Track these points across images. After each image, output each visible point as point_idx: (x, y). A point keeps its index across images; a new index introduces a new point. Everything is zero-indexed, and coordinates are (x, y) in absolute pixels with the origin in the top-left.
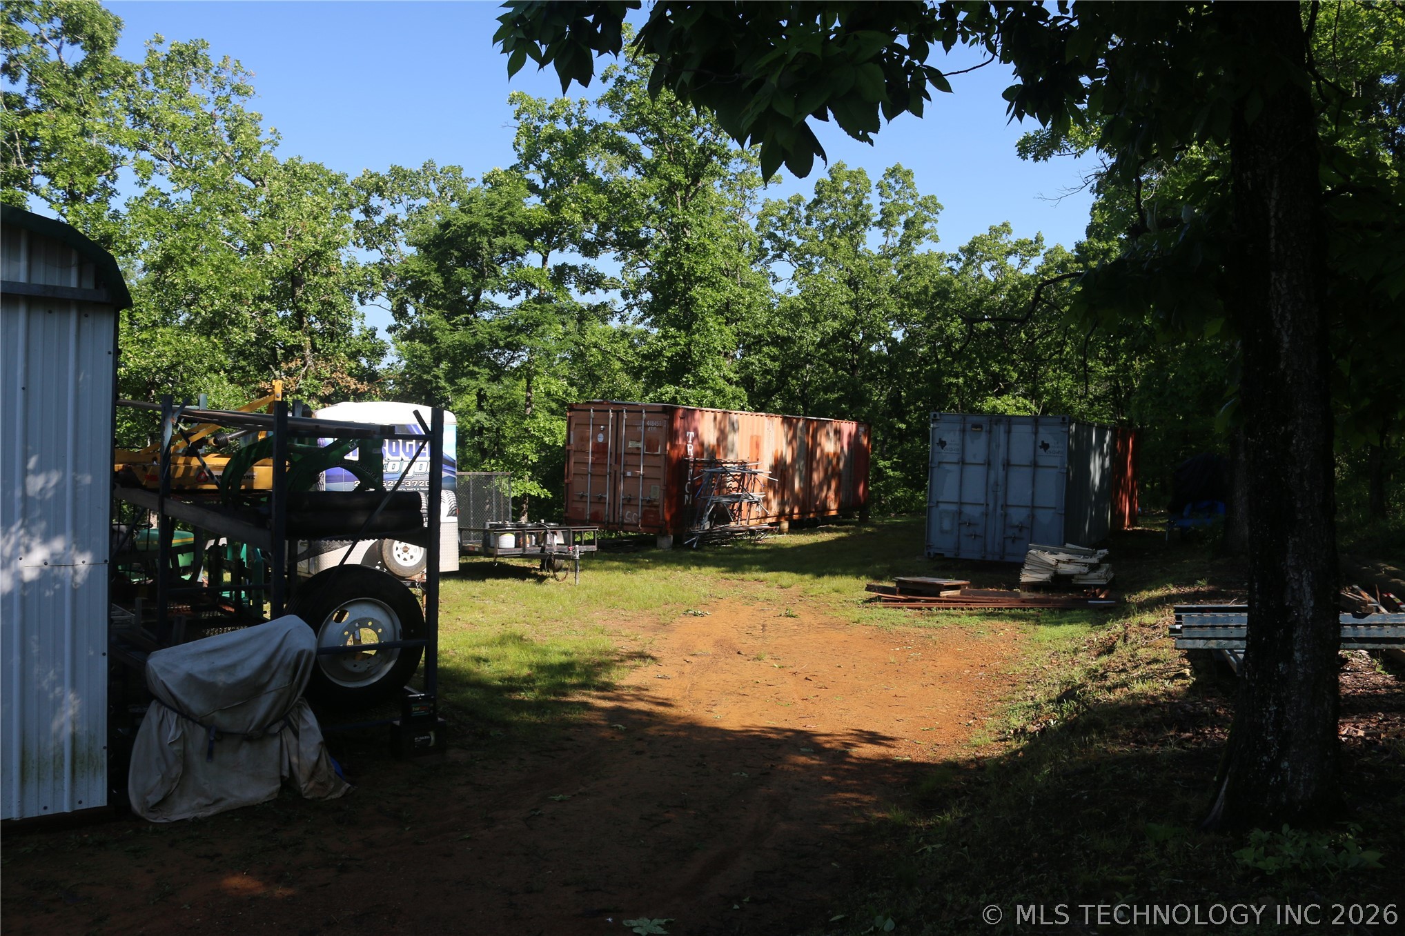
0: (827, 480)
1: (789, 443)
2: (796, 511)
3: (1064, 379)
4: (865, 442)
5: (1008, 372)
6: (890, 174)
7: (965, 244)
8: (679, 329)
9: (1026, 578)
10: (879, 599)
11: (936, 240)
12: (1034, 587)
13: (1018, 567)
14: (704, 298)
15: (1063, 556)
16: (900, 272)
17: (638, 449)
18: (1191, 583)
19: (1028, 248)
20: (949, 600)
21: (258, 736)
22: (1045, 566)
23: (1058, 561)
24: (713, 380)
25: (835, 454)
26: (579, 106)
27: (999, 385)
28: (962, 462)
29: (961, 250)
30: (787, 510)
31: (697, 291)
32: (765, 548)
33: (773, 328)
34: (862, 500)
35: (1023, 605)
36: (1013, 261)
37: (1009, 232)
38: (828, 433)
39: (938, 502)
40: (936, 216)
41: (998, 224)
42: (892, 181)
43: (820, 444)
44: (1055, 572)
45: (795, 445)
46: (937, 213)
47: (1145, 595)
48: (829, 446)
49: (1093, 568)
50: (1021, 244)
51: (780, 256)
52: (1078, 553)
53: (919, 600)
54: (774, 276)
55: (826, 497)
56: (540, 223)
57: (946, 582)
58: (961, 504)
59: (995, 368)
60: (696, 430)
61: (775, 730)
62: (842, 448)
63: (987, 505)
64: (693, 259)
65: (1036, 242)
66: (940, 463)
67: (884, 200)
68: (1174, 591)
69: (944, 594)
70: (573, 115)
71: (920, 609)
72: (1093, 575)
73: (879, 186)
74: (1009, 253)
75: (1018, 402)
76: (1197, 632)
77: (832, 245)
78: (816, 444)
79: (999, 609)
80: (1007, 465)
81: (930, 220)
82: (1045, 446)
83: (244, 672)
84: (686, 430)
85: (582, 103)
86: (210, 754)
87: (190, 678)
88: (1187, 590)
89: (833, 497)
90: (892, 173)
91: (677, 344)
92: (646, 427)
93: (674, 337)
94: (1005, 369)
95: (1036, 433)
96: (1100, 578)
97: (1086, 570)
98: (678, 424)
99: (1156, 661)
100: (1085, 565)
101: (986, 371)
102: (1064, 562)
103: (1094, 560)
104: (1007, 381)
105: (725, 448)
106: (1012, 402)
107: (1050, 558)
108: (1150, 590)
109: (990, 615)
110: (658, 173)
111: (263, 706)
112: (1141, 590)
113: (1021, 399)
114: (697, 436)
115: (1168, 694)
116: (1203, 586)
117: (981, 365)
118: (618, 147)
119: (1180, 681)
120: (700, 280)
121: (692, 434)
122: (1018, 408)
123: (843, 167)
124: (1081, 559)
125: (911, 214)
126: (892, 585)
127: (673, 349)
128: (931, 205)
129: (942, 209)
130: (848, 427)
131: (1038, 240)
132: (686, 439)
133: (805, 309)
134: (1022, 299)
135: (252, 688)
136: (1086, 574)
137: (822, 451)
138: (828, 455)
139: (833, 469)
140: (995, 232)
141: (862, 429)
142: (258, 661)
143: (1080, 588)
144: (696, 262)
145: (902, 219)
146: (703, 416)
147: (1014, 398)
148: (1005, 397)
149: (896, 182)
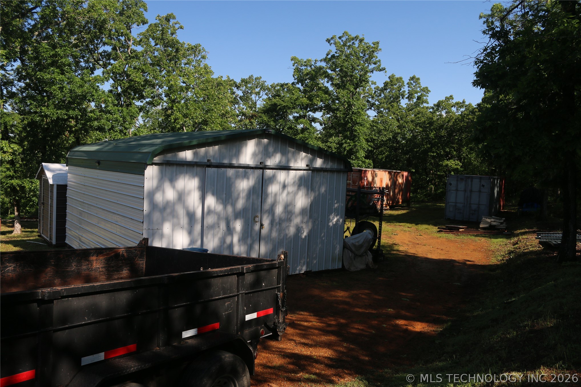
0: (399, 192)
1: (390, 180)
2: (391, 203)
3: (472, 154)
4: (410, 179)
5: (452, 151)
6: (411, 79)
7: (436, 103)
8: (350, 140)
9: (481, 226)
10: (442, 231)
11: (428, 103)
12: (483, 228)
13: (479, 223)
14: (359, 130)
15: (492, 220)
16: (415, 116)
17: (350, 183)
18: (532, 228)
19: (459, 105)
20: (462, 232)
21: (361, 256)
22: (487, 223)
23: (491, 221)
24: (361, 158)
25: (402, 183)
26: (315, 62)
27: (448, 156)
28: (457, 190)
29: (434, 105)
30: (389, 202)
31: (357, 127)
32: (388, 215)
33: (372, 136)
34: (408, 198)
35: (485, 233)
36: (454, 109)
37: (453, 99)
38: (400, 176)
39: (449, 202)
40: (427, 94)
41: (448, 96)
42: (412, 82)
43: (398, 180)
44: (490, 224)
45: (391, 180)
46: (428, 93)
47: (519, 231)
48: (400, 181)
49: (502, 223)
50: (457, 104)
51: (371, 108)
52: (497, 219)
53: (454, 232)
54: (368, 115)
55: (399, 198)
56: (306, 104)
57: (461, 227)
58: (456, 203)
59: (448, 150)
60: (367, 177)
61: (446, 259)
62: (404, 181)
63: (464, 203)
64: (356, 117)
65: (463, 103)
66: (450, 190)
67: (410, 89)
68: (527, 230)
69: (461, 230)
70: (312, 65)
71: (455, 234)
72: (501, 225)
73: (408, 84)
74: (452, 107)
75: (456, 163)
76: (544, 238)
77: (391, 106)
78: (397, 180)
79: (478, 234)
80: (471, 191)
81: (426, 96)
82: (483, 186)
83: (360, 243)
84: (365, 177)
85: (316, 61)
86: (354, 259)
87: (353, 243)
88: (531, 230)
89: (401, 198)
90: (412, 78)
91: (350, 145)
92: (353, 176)
93: (349, 143)
94: (451, 150)
95: (480, 182)
96: (504, 226)
97: (500, 224)
98: (363, 175)
99: (532, 245)
100: (499, 222)
101: (444, 151)
102: (493, 222)
103: (502, 221)
104: (451, 154)
105: (374, 182)
106: (453, 162)
107: (489, 220)
108: (520, 230)
109: (476, 236)
110: (346, 88)
111: (363, 250)
112: (518, 230)
113: (457, 161)
114: (367, 179)
115: (538, 250)
116: (535, 229)
117: (442, 149)
118: (328, 76)
119: (540, 248)
120: (358, 123)
121: (366, 178)
122: (456, 165)
123: (394, 76)
124: (498, 221)
125: (419, 94)
126: (445, 227)
127: (349, 147)
128: (426, 90)
129: (430, 92)
130: (405, 174)
131: (464, 102)
132: (364, 180)
133: (383, 129)
134: (458, 125)
135: (361, 246)
136: (499, 225)
137: (398, 182)
138: (400, 183)
139: (401, 188)
140: (448, 99)
141: (409, 174)
142: (362, 240)
143: (499, 229)
144: (357, 118)
145: (416, 95)
146: (368, 172)
147: (454, 161)
148: (451, 160)
149: (414, 82)
